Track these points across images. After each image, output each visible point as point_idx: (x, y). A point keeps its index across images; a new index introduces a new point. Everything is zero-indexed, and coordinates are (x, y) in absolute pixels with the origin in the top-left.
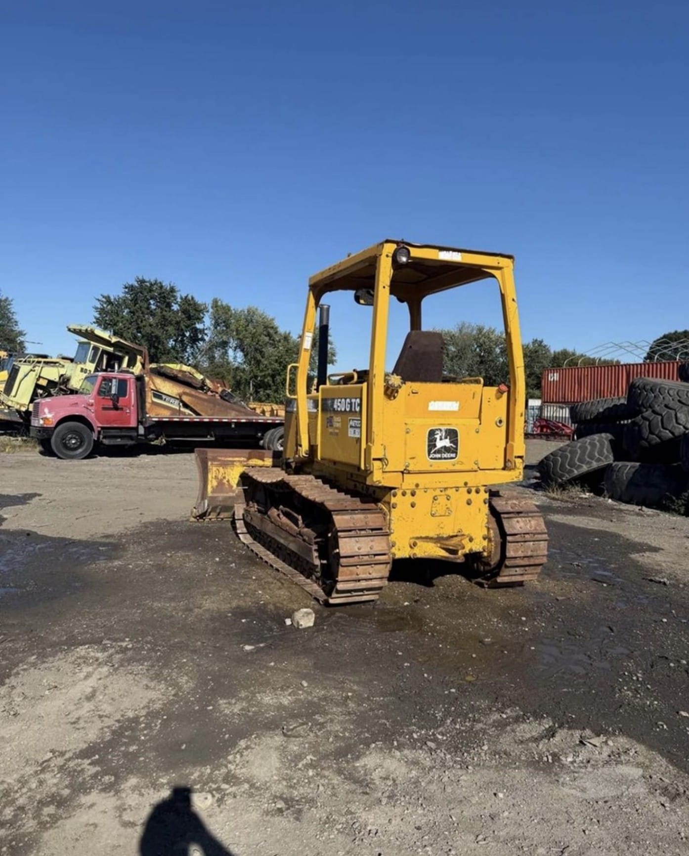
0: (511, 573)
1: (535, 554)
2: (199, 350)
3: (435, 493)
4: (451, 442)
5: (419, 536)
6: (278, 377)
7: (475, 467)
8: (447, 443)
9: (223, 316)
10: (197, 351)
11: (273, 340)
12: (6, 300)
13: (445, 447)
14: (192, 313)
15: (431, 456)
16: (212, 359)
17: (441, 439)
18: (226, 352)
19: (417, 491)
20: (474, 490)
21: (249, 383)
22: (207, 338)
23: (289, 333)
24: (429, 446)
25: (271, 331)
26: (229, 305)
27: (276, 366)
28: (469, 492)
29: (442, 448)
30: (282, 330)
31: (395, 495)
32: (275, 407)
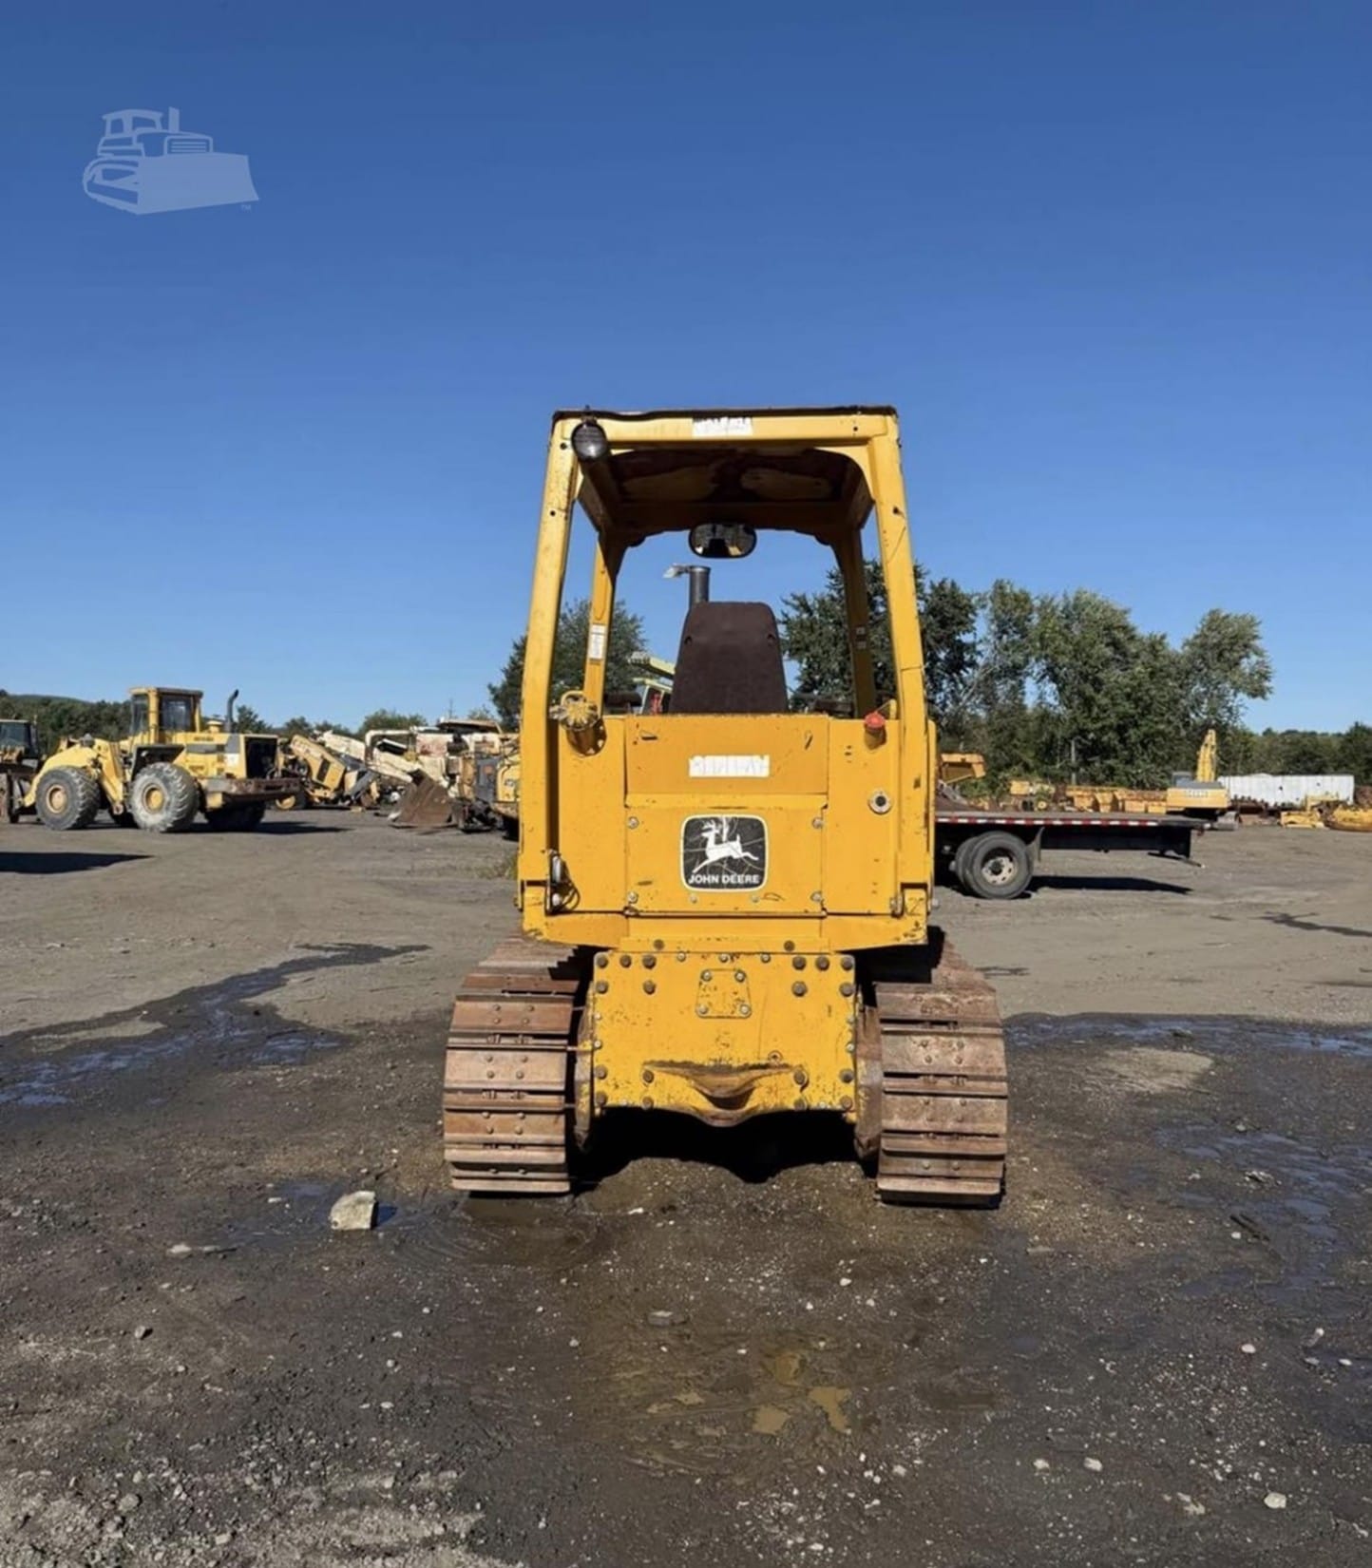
0: (909, 1170)
1: (968, 1128)
2: (965, 686)
3: (704, 965)
4: (745, 849)
5: (667, 1059)
6: (1131, 731)
7: (816, 909)
8: (735, 850)
9: (1012, 611)
10: (961, 686)
11: (1124, 654)
12: (633, 620)
13: (730, 859)
14: (950, 611)
15: (691, 881)
16: (989, 701)
17: (718, 841)
18: (1021, 684)
19: (660, 958)
20: (811, 961)
21: (1070, 745)
22: (980, 661)
23: (1163, 637)
24: (686, 856)
25: (1120, 635)
26: (1027, 590)
27: (1127, 707)
28: (800, 965)
29: (721, 861)
30: (1143, 631)
31: (604, 965)
32: (1121, 793)
